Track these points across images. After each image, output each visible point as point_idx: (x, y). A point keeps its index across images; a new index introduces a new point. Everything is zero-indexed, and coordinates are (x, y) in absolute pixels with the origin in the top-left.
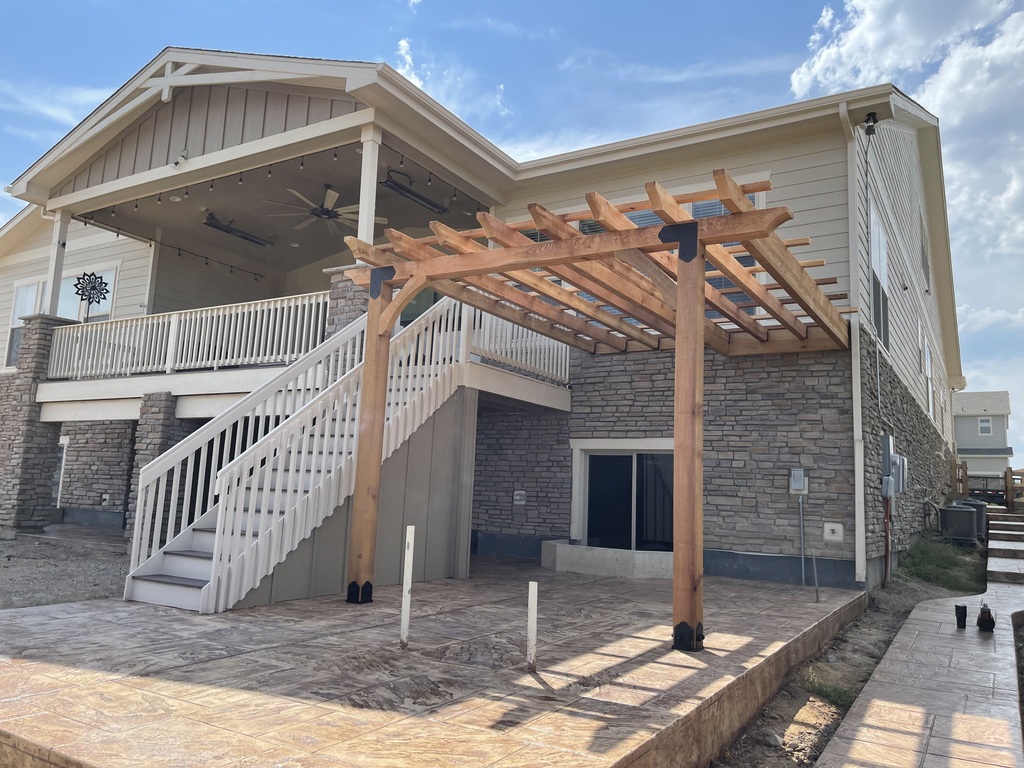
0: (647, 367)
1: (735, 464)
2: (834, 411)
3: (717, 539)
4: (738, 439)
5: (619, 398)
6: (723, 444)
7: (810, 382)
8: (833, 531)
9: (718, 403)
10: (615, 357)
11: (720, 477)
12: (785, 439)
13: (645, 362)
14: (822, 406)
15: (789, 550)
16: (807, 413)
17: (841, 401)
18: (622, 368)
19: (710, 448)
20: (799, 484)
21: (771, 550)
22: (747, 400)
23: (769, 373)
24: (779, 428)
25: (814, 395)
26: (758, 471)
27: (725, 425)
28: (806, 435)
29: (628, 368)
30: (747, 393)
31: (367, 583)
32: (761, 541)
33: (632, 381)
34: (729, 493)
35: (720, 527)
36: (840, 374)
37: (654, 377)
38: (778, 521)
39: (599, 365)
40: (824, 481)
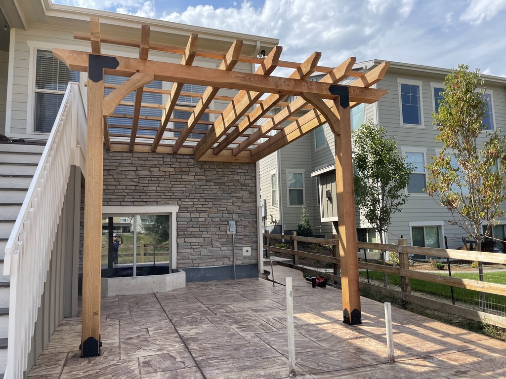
0: (147, 162)
1: (200, 220)
2: (247, 192)
3: (190, 261)
4: (201, 206)
6: (194, 209)
7: (237, 178)
8: (247, 251)
9: (191, 187)
11: (192, 227)
12: (226, 206)
13: (146, 159)
14: (242, 190)
15: (228, 262)
16: (235, 193)
17: (251, 188)
19: (187, 211)
20: (232, 230)
21: (219, 264)
22: (206, 185)
23: (217, 171)
24: (222, 201)
25: (238, 184)
26: (212, 223)
27: (195, 198)
28: (235, 204)
29: (134, 162)
30: (207, 181)
32: (214, 260)
33: (137, 170)
34: (197, 236)
35: (192, 254)
36: (250, 174)
37: (152, 169)
38: (222, 249)
40: (243, 227)
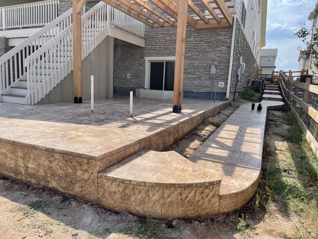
0: (170, 32)
1: (195, 64)
2: (226, 47)
3: (188, 87)
4: (196, 56)
5: (160, 43)
6: (192, 58)
7: (220, 38)
8: (221, 84)
9: (191, 45)
10: (160, 29)
11: (190, 68)
12: (210, 56)
13: (169, 30)
14: (222, 46)
15: (208, 90)
16: (217, 48)
17: (228, 44)
18: (162, 32)
19: (188, 59)
20: (213, 70)
21: (204, 90)
22: (200, 44)
23: (207, 34)
24: (209, 53)
25: (220, 42)
26: (201, 66)
27: (193, 52)
28: (217, 55)
29: (164, 33)
30: (200, 41)
31: (80, 97)
32: (201, 88)
33: (165, 37)
34: (192, 74)
35: (189, 84)
36: (229, 35)
37: (172, 36)
38: (206, 82)
39: (154, 31)
40: (220, 69)
